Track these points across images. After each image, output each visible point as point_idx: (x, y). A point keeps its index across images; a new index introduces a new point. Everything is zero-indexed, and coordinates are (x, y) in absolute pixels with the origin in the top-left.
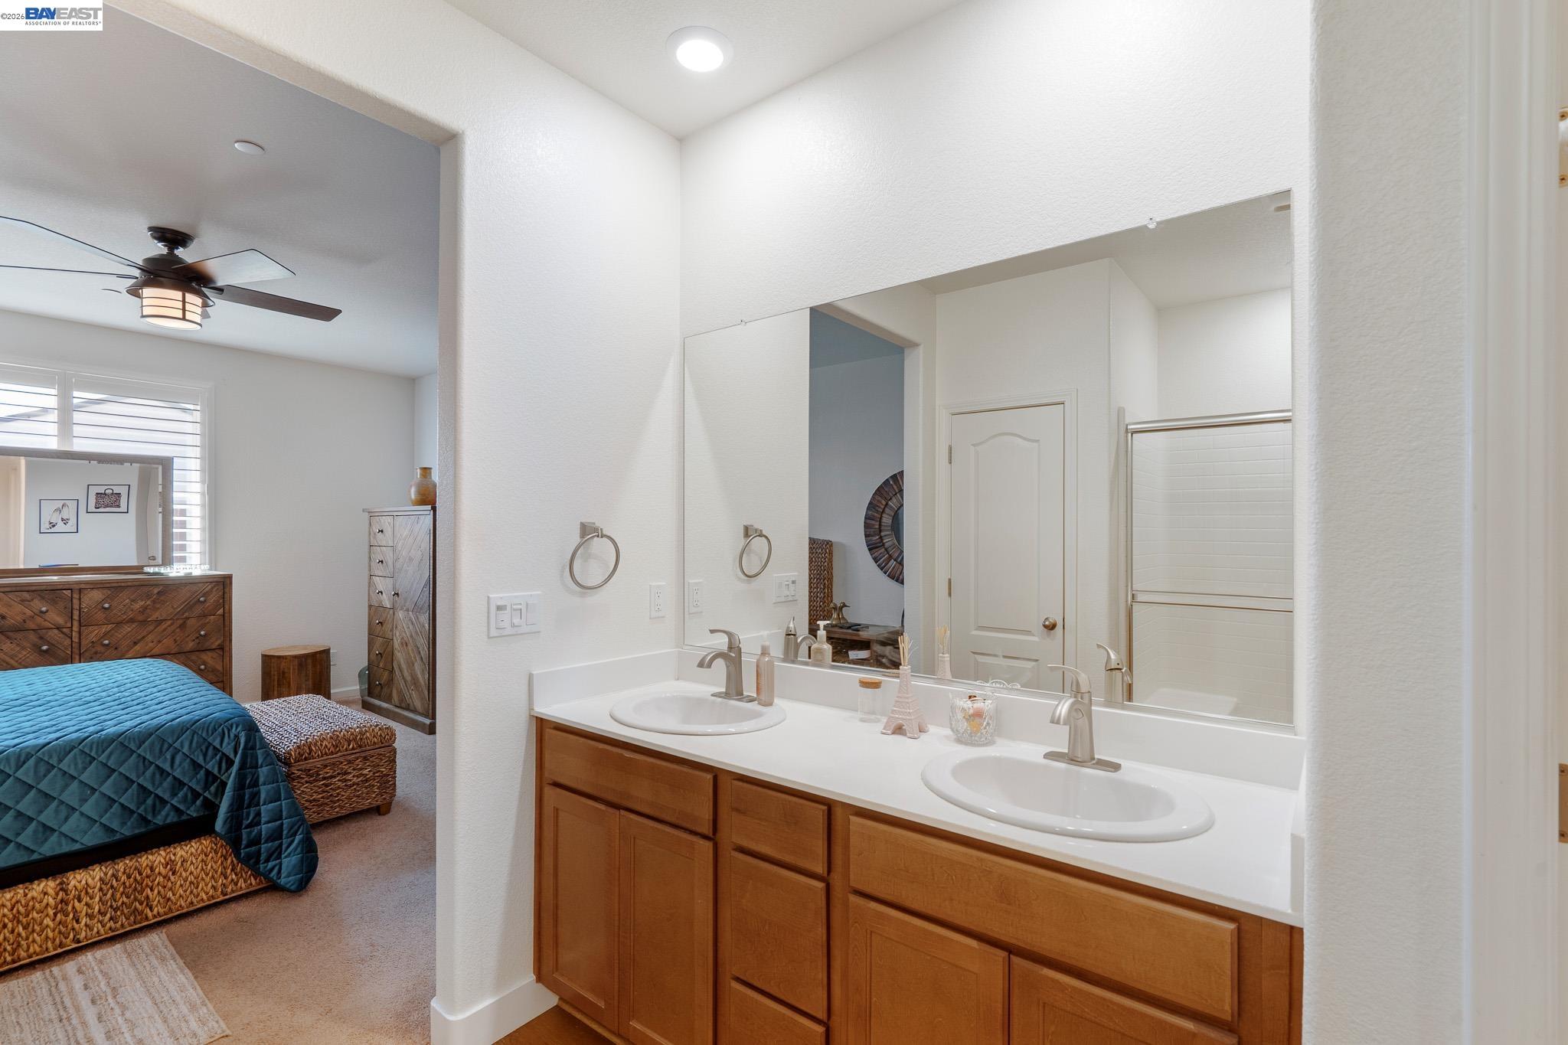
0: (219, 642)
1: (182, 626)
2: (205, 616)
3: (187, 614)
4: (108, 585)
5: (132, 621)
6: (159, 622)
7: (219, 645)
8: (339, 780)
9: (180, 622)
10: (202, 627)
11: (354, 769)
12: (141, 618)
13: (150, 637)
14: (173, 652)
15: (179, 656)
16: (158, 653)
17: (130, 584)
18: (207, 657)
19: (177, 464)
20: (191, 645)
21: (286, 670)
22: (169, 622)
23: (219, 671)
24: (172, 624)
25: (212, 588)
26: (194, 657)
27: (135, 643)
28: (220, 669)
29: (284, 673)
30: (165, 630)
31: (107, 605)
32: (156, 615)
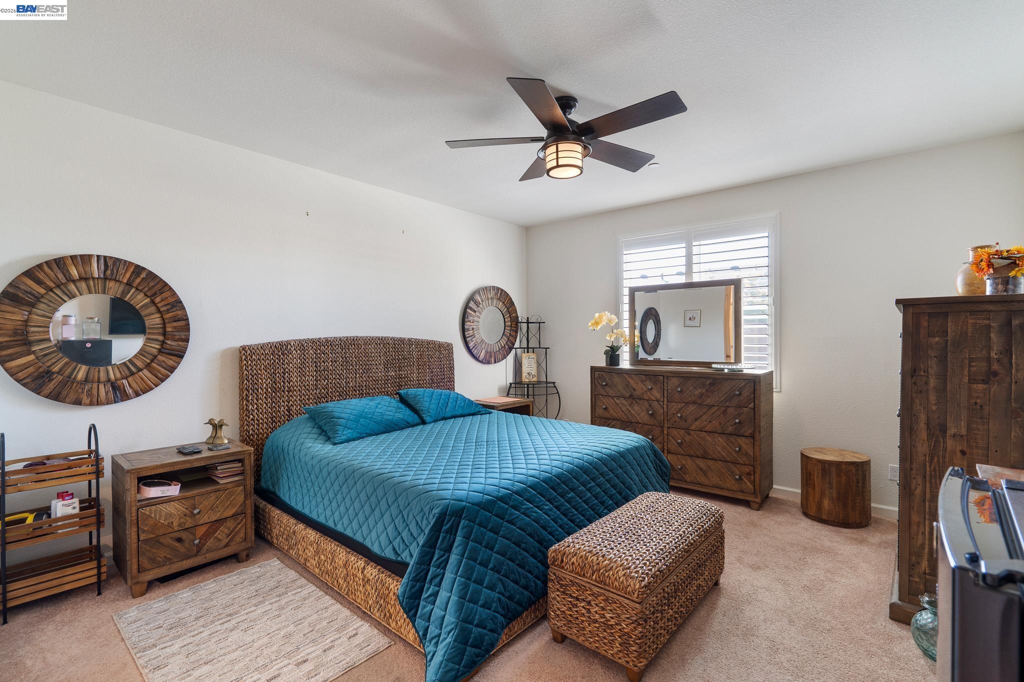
0: (750, 431)
1: (725, 412)
2: (740, 407)
3: (728, 403)
4: (685, 375)
5: (694, 403)
6: (710, 407)
7: (750, 434)
9: (723, 409)
10: (739, 415)
12: (699, 401)
13: (704, 418)
14: (719, 431)
15: (722, 436)
16: (709, 430)
17: (693, 375)
18: (742, 441)
20: (730, 429)
21: (812, 472)
22: (716, 408)
23: (750, 456)
24: (718, 409)
25: (746, 385)
26: (732, 440)
27: (696, 420)
28: (752, 454)
29: (810, 474)
30: (713, 413)
31: (679, 389)
32: (708, 401)
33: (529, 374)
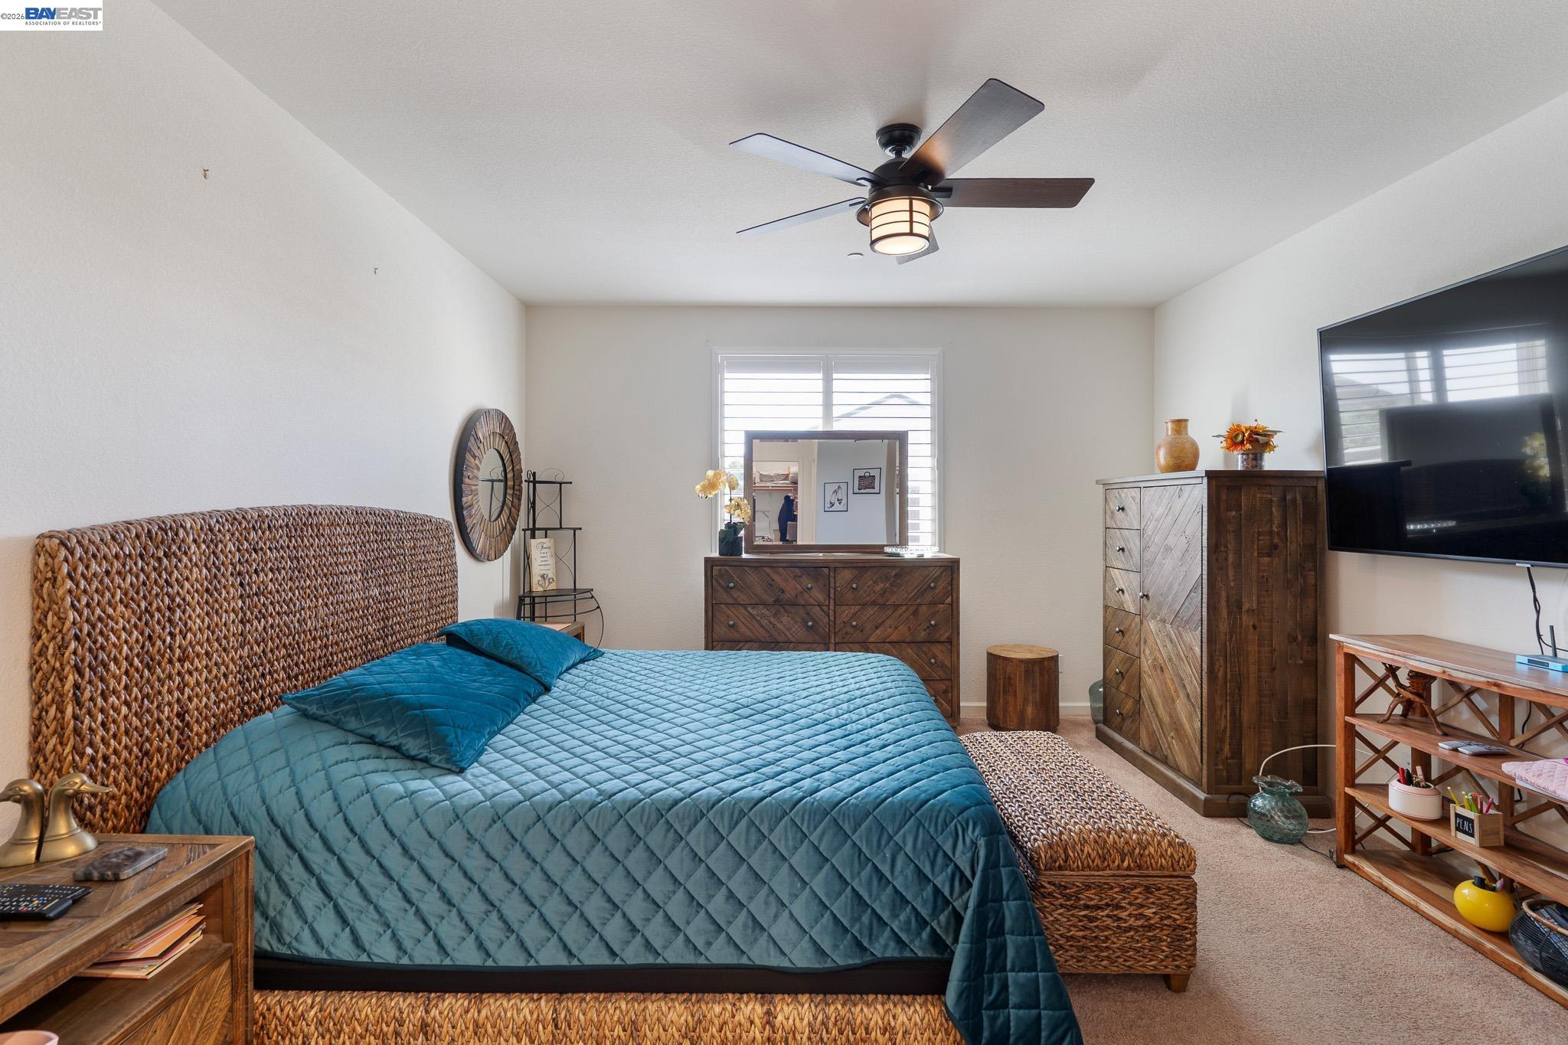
0: (947, 634)
1: (915, 613)
2: (935, 604)
3: (919, 601)
4: (861, 565)
5: (874, 603)
6: (896, 607)
7: (948, 638)
8: (1108, 916)
9: (913, 608)
10: (933, 616)
11: (1130, 904)
12: (881, 601)
13: (888, 622)
14: (907, 640)
15: (912, 645)
16: (895, 640)
17: (872, 565)
18: (937, 649)
19: (911, 438)
20: (922, 635)
21: (1012, 676)
22: (904, 608)
23: (947, 667)
24: (907, 610)
25: (942, 573)
26: (925, 649)
27: (877, 628)
28: (948, 664)
29: (1010, 678)
30: (900, 615)
31: (854, 586)
32: (893, 600)
33: (543, 576)
